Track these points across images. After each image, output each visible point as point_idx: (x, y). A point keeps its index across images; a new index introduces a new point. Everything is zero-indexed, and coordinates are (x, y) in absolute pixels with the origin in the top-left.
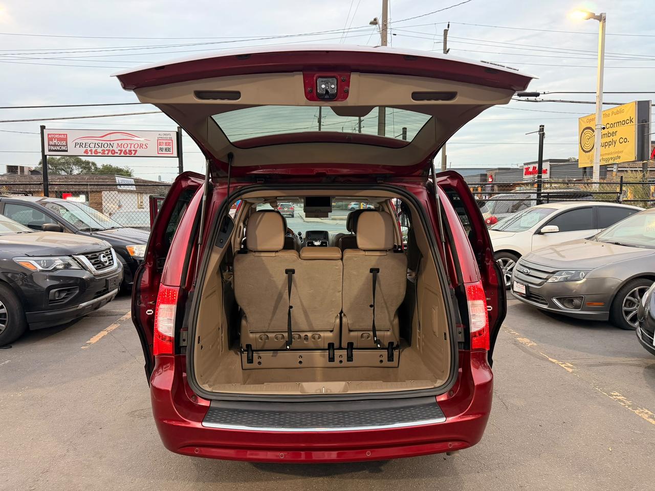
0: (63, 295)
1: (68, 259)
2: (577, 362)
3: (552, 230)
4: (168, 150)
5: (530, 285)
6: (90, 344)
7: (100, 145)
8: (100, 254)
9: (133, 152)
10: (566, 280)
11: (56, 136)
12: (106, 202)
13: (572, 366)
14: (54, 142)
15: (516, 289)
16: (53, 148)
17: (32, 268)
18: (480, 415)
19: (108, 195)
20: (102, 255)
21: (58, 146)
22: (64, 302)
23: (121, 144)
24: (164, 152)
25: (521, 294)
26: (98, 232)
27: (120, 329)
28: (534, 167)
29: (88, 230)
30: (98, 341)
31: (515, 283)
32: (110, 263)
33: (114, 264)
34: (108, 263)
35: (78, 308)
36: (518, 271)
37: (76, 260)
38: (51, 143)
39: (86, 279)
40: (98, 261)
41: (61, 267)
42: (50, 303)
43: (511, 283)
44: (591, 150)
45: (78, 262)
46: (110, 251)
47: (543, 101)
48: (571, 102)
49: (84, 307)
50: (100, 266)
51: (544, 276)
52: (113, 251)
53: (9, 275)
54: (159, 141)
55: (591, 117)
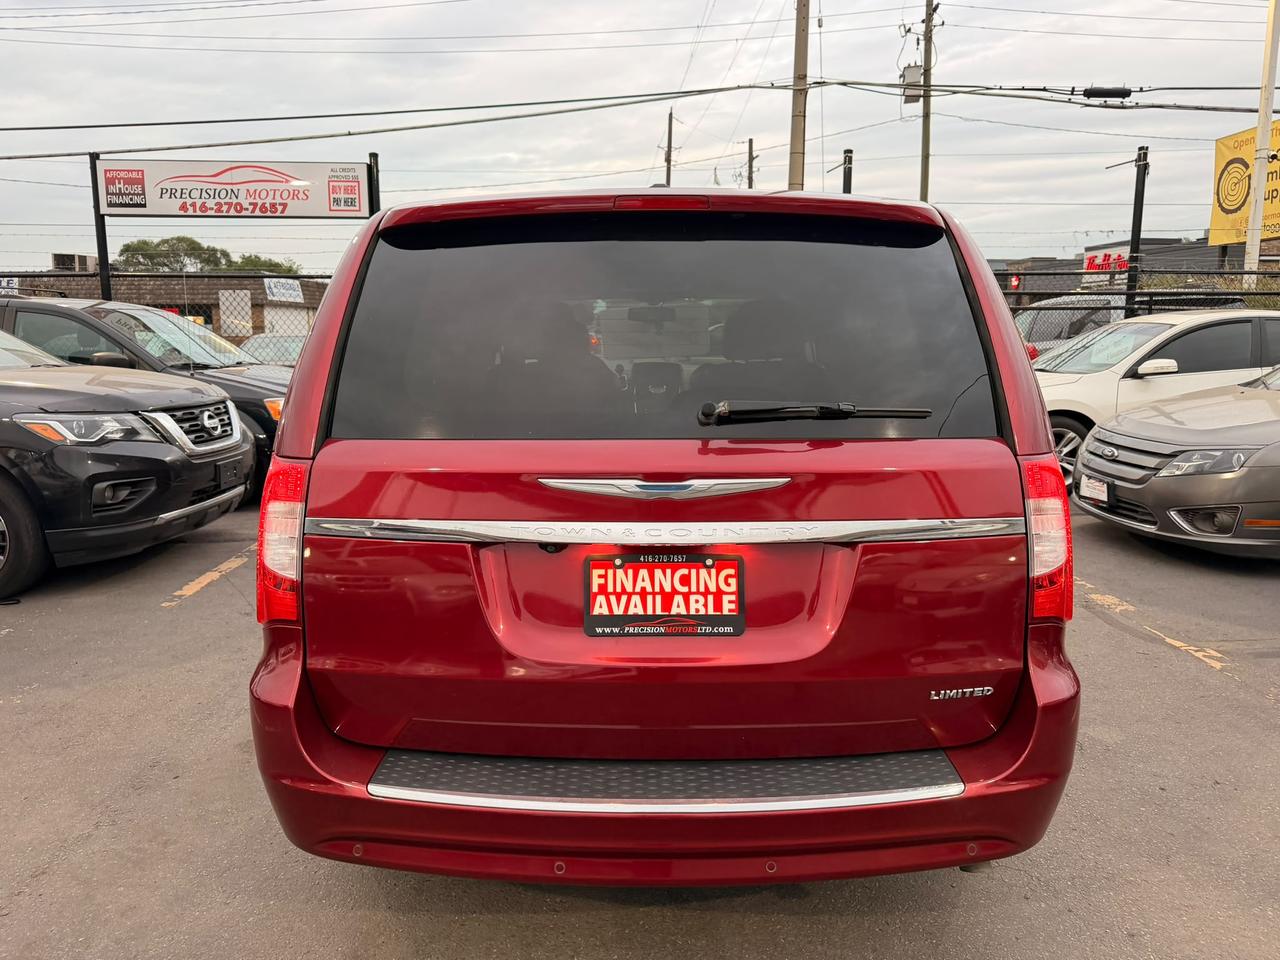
0: (123, 494)
1: (133, 421)
2: (1229, 646)
3: (1162, 368)
4: (350, 202)
5: (1117, 482)
6: (180, 597)
7: (212, 194)
8: (202, 412)
9: (280, 208)
10: (1200, 472)
11: (122, 175)
12: (228, 313)
13: (1220, 655)
14: (118, 186)
15: (1084, 492)
16: (115, 199)
17: (54, 438)
18: (1044, 781)
19: (231, 299)
20: (206, 414)
21: (125, 194)
22: (124, 510)
23: (255, 191)
24: (342, 207)
25: (1096, 503)
26: (206, 372)
27: (246, 567)
28: (1106, 255)
29: (186, 367)
30: (198, 592)
31: (1084, 479)
32: (223, 432)
33: (234, 434)
34: (219, 430)
35: (156, 523)
36: (1091, 453)
37: (148, 422)
38: (112, 189)
39: (173, 463)
40: (197, 425)
41: (117, 436)
42: (95, 512)
43: (1074, 479)
44: (1239, 208)
45: (154, 427)
46: (226, 407)
47: (1137, 106)
48: (1197, 108)
49: (169, 522)
50: (203, 436)
51: (1152, 462)
52: (231, 405)
53: (12, 454)
54: (331, 184)
55: (1244, 137)
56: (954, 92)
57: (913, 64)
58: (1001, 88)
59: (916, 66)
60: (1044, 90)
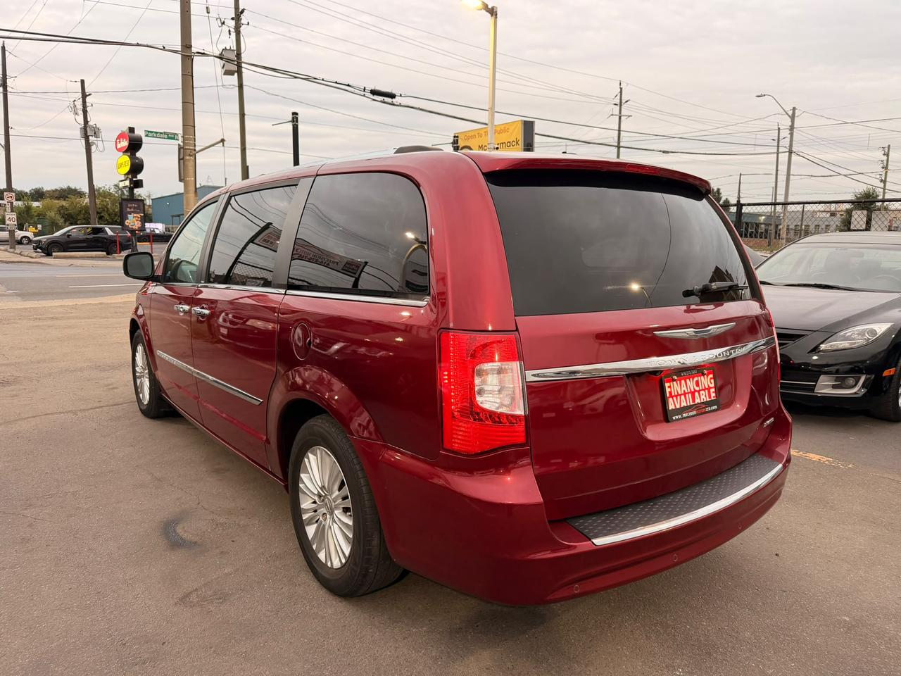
47: (400, 105)
55: (470, 134)
56: (296, 77)
57: (228, 48)
58: (323, 80)
59: (230, 50)
60: (348, 85)
